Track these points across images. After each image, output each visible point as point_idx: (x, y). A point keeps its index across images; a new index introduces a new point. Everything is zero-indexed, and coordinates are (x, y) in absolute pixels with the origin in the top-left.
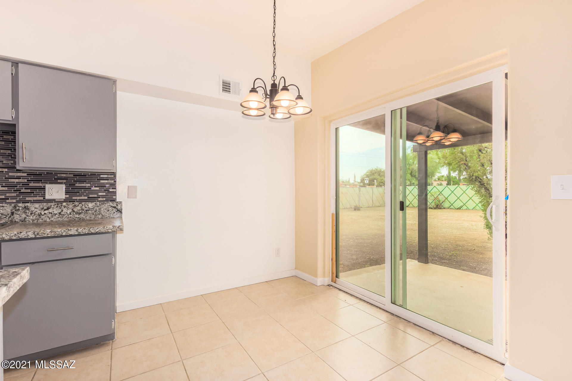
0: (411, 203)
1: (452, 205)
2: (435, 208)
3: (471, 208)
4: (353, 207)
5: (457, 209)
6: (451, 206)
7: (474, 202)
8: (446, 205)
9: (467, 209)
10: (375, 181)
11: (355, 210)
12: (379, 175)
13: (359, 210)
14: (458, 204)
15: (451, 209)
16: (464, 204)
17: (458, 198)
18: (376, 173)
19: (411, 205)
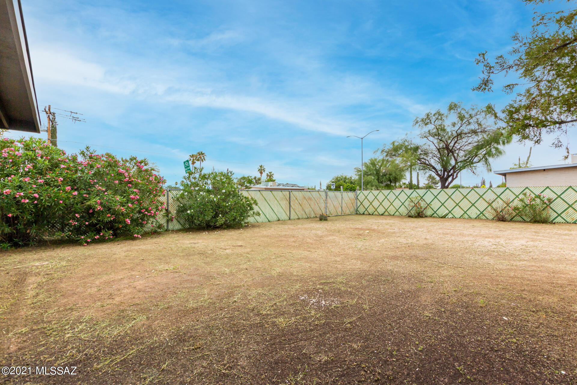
0: (386, 210)
1: (435, 212)
2: (416, 217)
3: (458, 216)
4: (318, 216)
5: (442, 217)
6: (433, 214)
7: (461, 208)
8: (429, 212)
9: (453, 217)
10: (341, 187)
11: (321, 220)
12: (345, 182)
13: (326, 220)
14: (442, 211)
15: (434, 217)
16: (450, 212)
17: (443, 204)
18: (341, 180)
19: (386, 213)
